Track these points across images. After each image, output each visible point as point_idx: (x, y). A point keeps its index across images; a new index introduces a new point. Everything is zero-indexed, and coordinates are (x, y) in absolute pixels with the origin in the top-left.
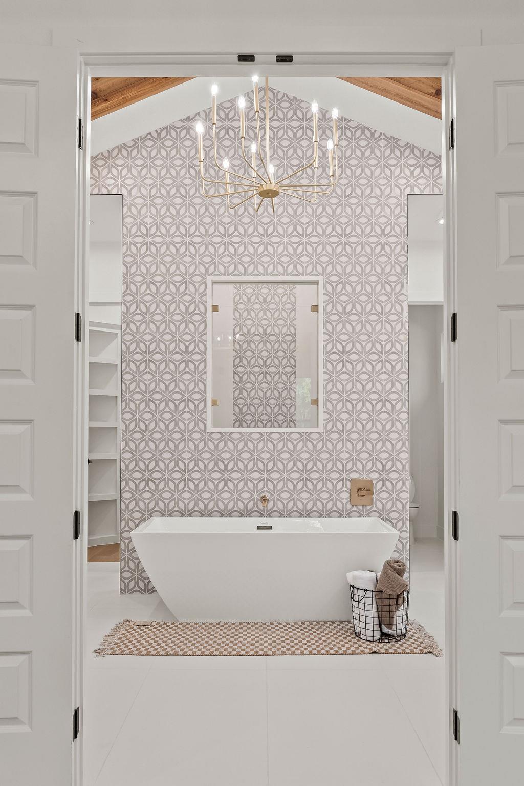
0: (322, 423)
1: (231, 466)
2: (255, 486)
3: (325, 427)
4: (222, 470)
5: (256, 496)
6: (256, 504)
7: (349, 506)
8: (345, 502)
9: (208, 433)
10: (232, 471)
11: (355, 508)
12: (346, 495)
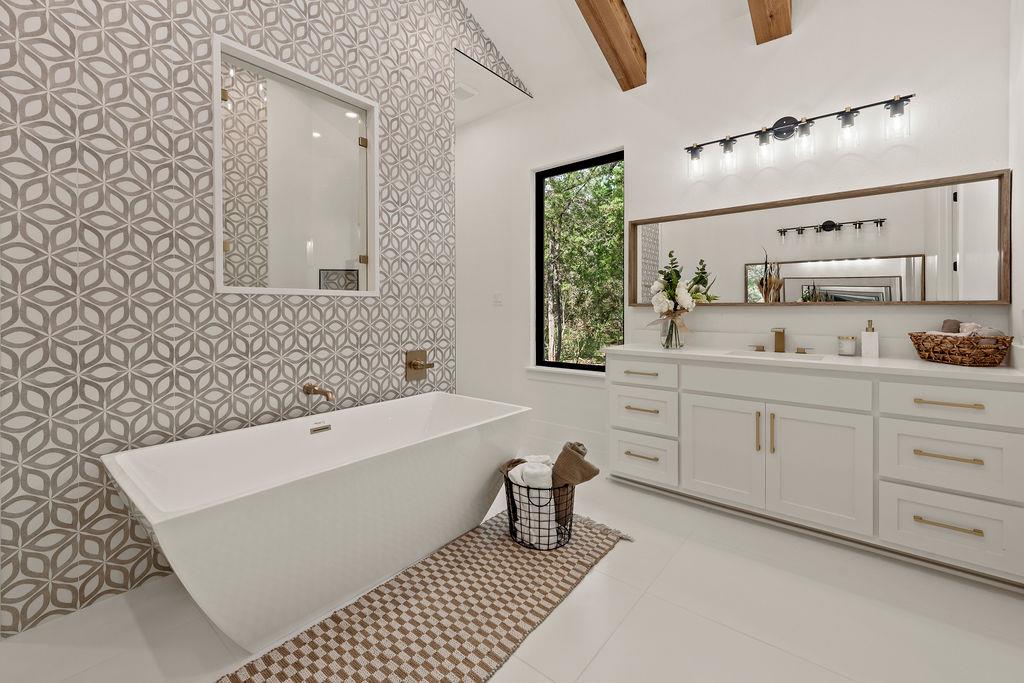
0: (378, 285)
1: (257, 345)
2: (295, 372)
3: (381, 291)
4: (242, 353)
5: (297, 386)
6: (296, 397)
7: (404, 383)
8: (400, 378)
9: (217, 294)
10: (260, 353)
11: (410, 385)
12: (401, 371)
